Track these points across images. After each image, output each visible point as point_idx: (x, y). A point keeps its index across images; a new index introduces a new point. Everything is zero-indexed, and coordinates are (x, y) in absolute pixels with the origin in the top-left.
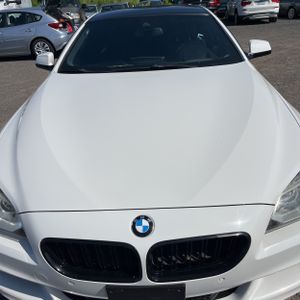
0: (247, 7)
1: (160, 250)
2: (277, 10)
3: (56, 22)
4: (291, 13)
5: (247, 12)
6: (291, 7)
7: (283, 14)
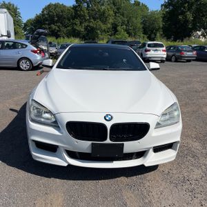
0: (148, 53)
1: (115, 127)
2: (165, 56)
3: (36, 49)
4: (173, 59)
5: (148, 56)
6: (173, 55)
7: (168, 59)
